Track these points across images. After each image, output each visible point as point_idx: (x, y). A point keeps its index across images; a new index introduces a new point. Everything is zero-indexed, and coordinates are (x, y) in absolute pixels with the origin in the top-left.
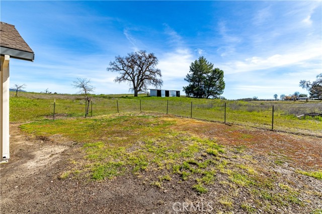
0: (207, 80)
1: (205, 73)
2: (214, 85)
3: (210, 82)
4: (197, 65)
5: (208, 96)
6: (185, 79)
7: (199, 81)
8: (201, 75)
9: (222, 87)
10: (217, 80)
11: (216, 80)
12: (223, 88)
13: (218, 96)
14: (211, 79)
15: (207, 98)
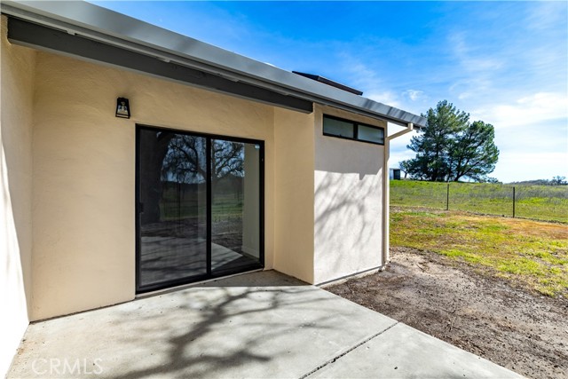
0: (456, 145)
1: (451, 133)
2: (471, 156)
3: (463, 150)
4: (433, 117)
5: (459, 176)
6: (408, 147)
7: (438, 149)
8: (441, 135)
9: (491, 158)
10: (480, 145)
11: (475, 144)
12: (495, 159)
13: (481, 177)
14: (465, 142)
15: (456, 180)
